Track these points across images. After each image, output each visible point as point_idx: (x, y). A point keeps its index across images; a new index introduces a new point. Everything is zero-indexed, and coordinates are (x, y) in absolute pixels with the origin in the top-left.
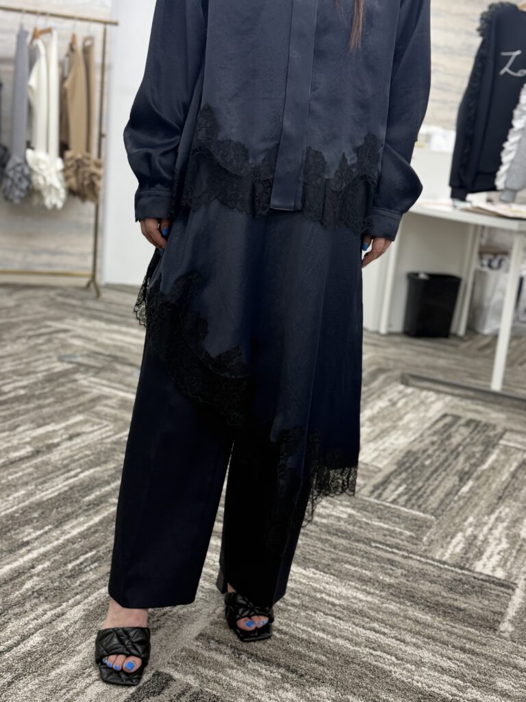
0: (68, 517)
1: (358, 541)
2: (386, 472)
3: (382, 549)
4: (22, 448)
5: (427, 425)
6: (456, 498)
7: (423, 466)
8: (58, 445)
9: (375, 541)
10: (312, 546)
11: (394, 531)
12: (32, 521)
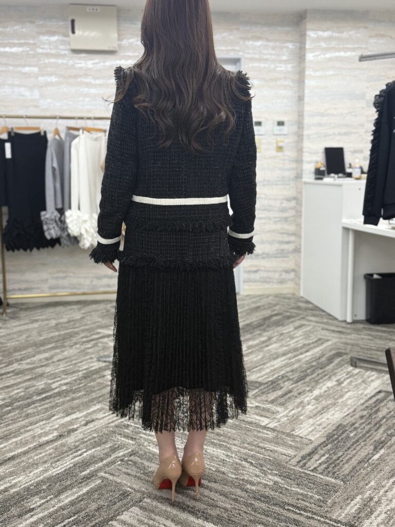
0: (66, 489)
1: (275, 505)
2: (316, 444)
3: (293, 511)
4: (51, 433)
5: (362, 401)
6: (366, 465)
7: (348, 437)
8: (76, 430)
9: (289, 505)
10: (238, 510)
11: (306, 496)
12: (40, 492)
